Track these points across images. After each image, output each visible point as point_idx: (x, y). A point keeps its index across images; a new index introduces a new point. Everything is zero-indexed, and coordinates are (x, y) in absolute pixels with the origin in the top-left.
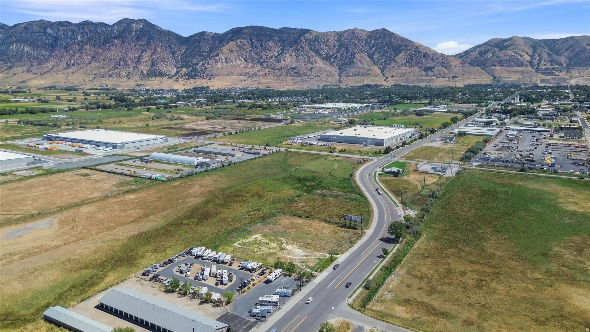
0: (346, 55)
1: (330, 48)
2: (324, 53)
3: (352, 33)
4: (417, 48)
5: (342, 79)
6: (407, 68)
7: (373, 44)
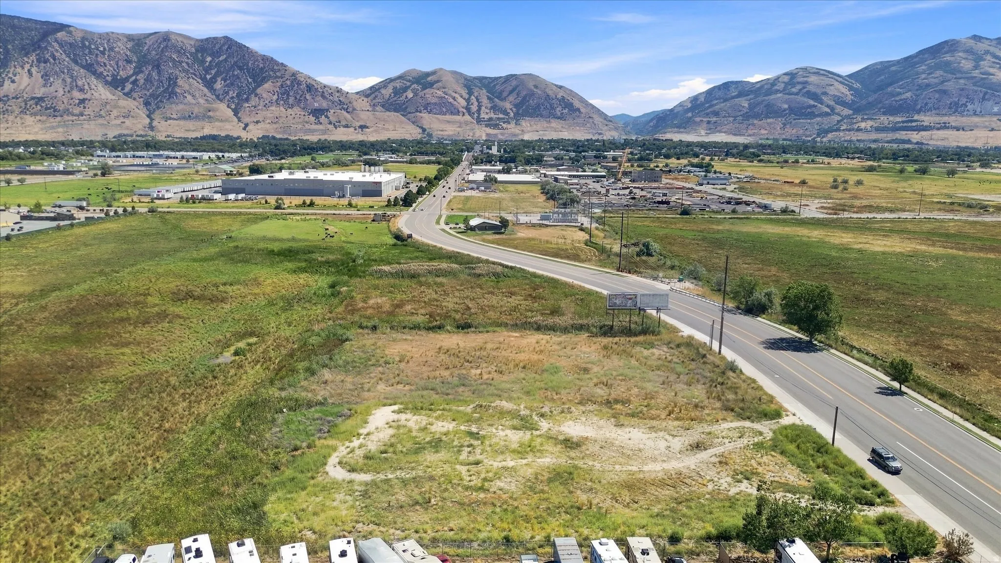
0: (156, 78)
1: (120, 63)
2: (108, 72)
3: (165, 40)
4: (294, 74)
5: (155, 123)
6: (282, 108)
7: (210, 62)
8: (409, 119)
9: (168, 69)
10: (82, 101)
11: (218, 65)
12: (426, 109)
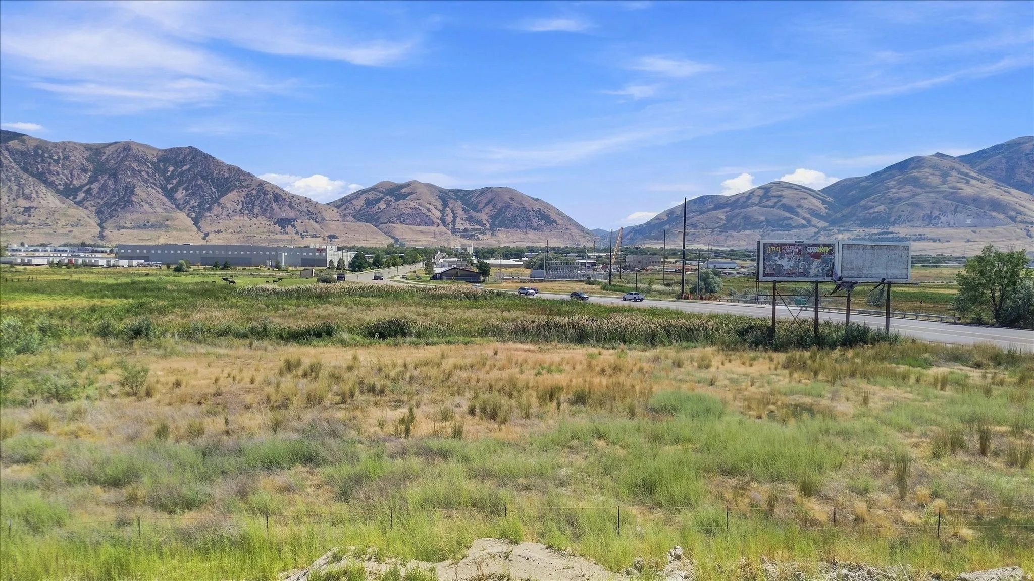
0: (112, 187)
1: (75, 172)
2: (60, 181)
3: (125, 149)
4: (261, 184)
5: (106, 233)
6: (246, 217)
7: (173, 172)
8: (381, 230)
9: (126, 178)
10: (27, 210)
11: (181, 174)
12: (399, 219)
